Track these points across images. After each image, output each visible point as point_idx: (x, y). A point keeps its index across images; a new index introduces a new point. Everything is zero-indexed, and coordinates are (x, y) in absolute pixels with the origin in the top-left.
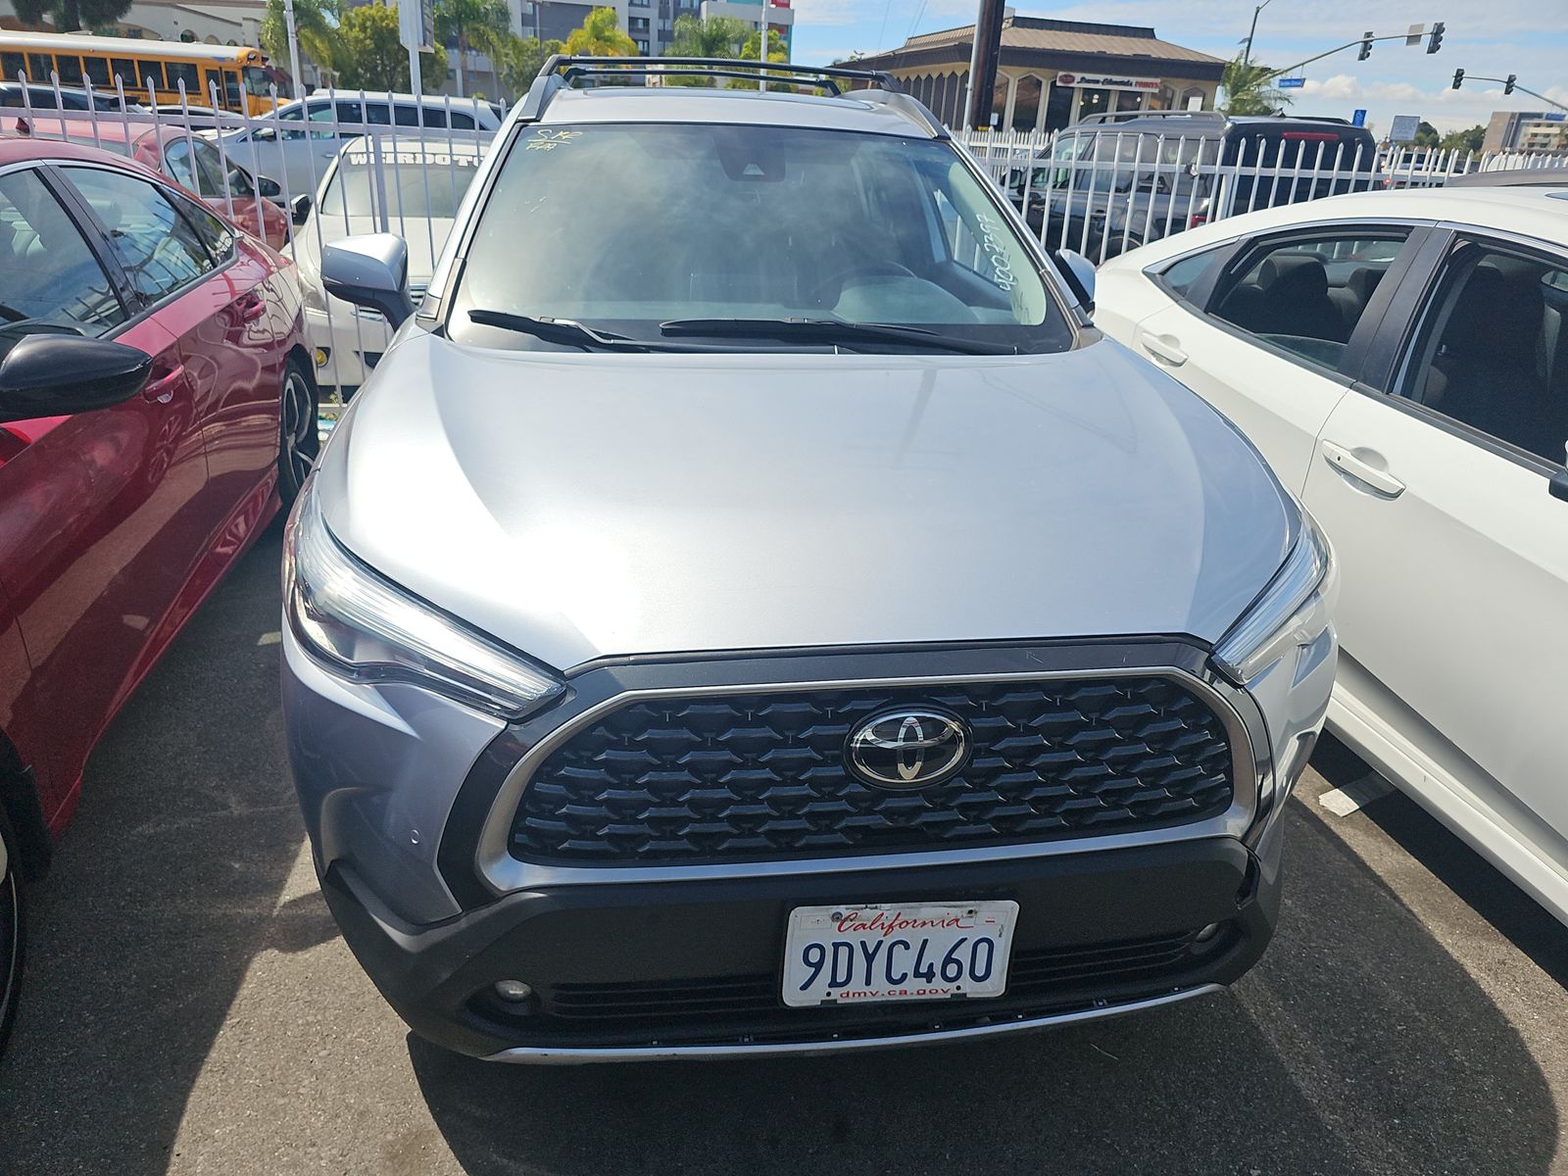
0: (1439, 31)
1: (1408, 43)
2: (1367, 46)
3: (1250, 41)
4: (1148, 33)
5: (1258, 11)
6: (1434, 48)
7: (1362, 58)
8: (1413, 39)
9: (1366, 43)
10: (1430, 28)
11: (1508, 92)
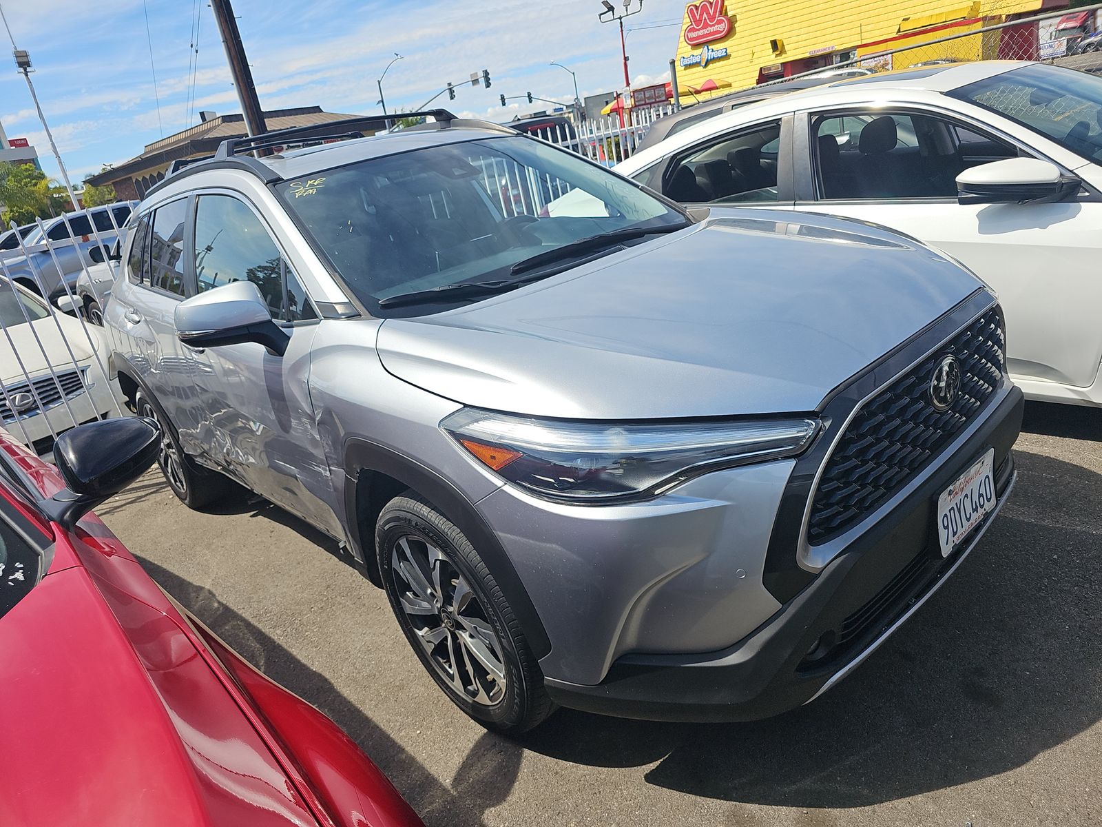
0: (486, 74)
1: (473, 85)
2: (451, 91)
3: (383, 102)
4: (317, 110)
5: (379, 84)
6: (488, 85)
7: (452, 98)
8: (475, 82)
9: (450, 89)
10: (481, 74)
11: (530, 102)
